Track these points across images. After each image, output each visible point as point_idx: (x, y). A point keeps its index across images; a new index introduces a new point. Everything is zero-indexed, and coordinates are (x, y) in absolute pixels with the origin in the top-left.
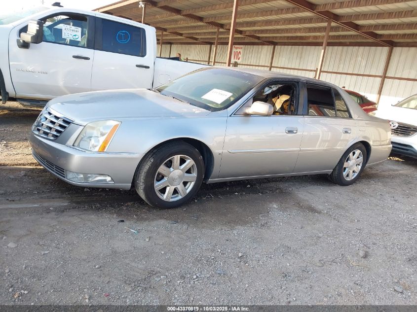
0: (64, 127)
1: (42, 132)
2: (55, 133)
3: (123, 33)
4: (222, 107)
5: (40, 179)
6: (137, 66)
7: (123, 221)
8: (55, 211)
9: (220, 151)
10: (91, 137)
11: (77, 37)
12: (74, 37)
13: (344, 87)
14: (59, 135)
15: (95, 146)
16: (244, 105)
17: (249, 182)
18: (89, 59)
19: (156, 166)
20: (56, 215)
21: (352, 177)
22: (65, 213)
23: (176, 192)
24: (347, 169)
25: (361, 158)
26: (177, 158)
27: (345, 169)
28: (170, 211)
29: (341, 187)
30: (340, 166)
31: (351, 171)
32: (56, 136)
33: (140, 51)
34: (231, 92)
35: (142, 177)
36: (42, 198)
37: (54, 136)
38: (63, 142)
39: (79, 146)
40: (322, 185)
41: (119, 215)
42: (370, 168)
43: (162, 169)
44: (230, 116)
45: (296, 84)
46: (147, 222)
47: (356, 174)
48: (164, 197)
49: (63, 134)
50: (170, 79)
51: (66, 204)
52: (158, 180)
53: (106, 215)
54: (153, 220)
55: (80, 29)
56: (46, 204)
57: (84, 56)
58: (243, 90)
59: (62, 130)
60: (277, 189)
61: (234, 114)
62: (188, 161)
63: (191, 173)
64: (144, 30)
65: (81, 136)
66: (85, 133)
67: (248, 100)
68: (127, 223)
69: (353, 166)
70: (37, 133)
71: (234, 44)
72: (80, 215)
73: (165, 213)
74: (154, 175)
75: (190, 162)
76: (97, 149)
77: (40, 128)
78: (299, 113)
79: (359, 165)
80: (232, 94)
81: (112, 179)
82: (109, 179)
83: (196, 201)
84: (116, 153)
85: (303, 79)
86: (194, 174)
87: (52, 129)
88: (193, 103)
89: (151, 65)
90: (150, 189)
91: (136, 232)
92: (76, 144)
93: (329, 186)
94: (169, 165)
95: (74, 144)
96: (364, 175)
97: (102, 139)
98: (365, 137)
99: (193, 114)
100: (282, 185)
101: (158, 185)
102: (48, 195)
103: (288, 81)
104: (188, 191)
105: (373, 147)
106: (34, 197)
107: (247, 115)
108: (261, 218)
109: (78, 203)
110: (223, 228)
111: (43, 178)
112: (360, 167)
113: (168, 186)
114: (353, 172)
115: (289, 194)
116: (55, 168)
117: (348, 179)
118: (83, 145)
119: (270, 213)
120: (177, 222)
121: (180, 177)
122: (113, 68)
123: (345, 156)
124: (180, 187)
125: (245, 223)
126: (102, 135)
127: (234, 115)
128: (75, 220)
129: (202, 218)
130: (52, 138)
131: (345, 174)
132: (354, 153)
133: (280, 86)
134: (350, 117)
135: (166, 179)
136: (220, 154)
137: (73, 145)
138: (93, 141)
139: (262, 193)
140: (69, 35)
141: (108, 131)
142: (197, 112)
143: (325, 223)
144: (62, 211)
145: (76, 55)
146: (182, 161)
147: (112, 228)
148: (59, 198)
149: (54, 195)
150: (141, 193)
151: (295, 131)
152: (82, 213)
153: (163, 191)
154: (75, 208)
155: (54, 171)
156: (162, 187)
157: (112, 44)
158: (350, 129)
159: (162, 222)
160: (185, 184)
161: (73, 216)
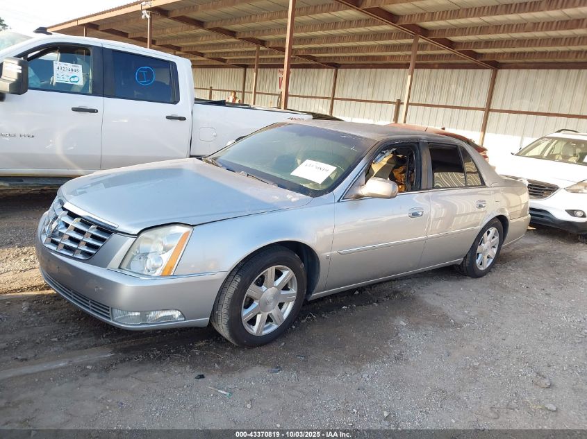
0: (102, 240)
1: (61, 246)
2: (85, 249)
3: (145, 70)
4: (324, 187)
5: (55, 314)
6: (169, 118)
7: (202, 377)
8: (95, 371)
9: (328, 254)
10: (148, 253)
11: (76, 79)
12: (72, 79)
14: (94, 252)
15: (155, 268)
16: (355, 184)
17: (361, 289)
18: (97, 111)
19: (243, 287)
20: (99, 378)
21: (487, 264)
22: (112, 372)
23: (269, 319)
24: (480, 255)
25: (497, 238)
26: (271, 271)
27: (478, 254)
28: (263, 349)
29: (475, 279)
30: (473, 252)
31: (486, 257)
32: (90, 254)
33: (169, 93)
34: (332, 164)
35: (225, 306)
36: (68, 349)
37: (84, 253)
38: (103, 264)
39: (129, 267)
40: (448, 280)
41: (194, 366)
42: (507, 247)
43: (252, 290)
44: (339, 201)
45: (416, 145)
46: (236, 375)
47: (491, 260)
48: (254, 330)
49: (101, 250)
50: (215, 134)
51: (107, 355)
52: (246, 307)
53: (176, 369)
54: (246, 368)
55: (80, 67)
56: (78, 360)
57: (89, 107)
58: (351, 160)
59: (100, 245)
60: (395, 293)
61: (343, 197)
62: (285, 273)
63: (288, 290)
64: (174, 64)
65: (132, 253)
66: (138, 248)
67: (359, 176)
68: (209, 379)
69: (488, 250)
70: (53, 248)
72: (136, 373)
73: (259, 353)
74: (242, 300)
75: (287, 273)
76: (158, 272)
77: (59, 240)
78: (422, 188)
79: (494, 247)
80: (335, 168)
81: (182, 315)
82: (177, 314)
83: (294, 327)
84: (188, 276)
85: (423, 137)
86: (293, 291)
87: (82, 243)
88: (283, 184)
89: (187, 115)
90: (235, 322)
91: (228, 394)
92: (124, 266)
93: (458, 279)
94: (260, 283)
95: (121, 264)
96: (501, 259)
97: (166, 257)
98: (502, 210)
100: (398, 286)
101: (246, 314)
102: (77, 342)
103: (406, 143)
104: (285, 316)
105: (511, 221)
106: (56, 349)
107: (359, 197)
108: (391, 346)
109: (126, 351)
110: (347, 369)
111: (59, 312)
112: (495, 251)
113: (259, 313)
114: (488, 257)
115: (414, 299)
116: (91, 304)
117: (482, 269)
118: (136, 266)
119: (400, 335)
120: (279, 368)
121: (276, 296)
123: (479, 239)
124: (274, 312)
125: (372, 358)
126: (166, 249)
127: (343, 199)
128: (133, 384)
129: (312, 357)
130: (81, 257)
131: (478, 261)
132: (489, 233)
133: (394, 149)
134: (483, 184)
135: (256, 304)
136: (327, 258)
137: (119, 268)
138: (151, 262)
139: (377, 302)
140: (64, 76)
141: (175, 243)
142: (293, 200)
143: (475, 343)
144: (105, 368)
145: (77, 106)
146: (278, 274)
147: (191, 390)
148: (96, 346)
149: (85, 341)
150: (223, 329)
151: (420, 214)
152: (136, 369)
153: (252, 322)
154: (124, 360)
155: (89, 308)
156: (251, 316)
157: (123, 84)
158: (484, 201)
159: (257, 371)
160: (281, 305)
161: (127, 376)
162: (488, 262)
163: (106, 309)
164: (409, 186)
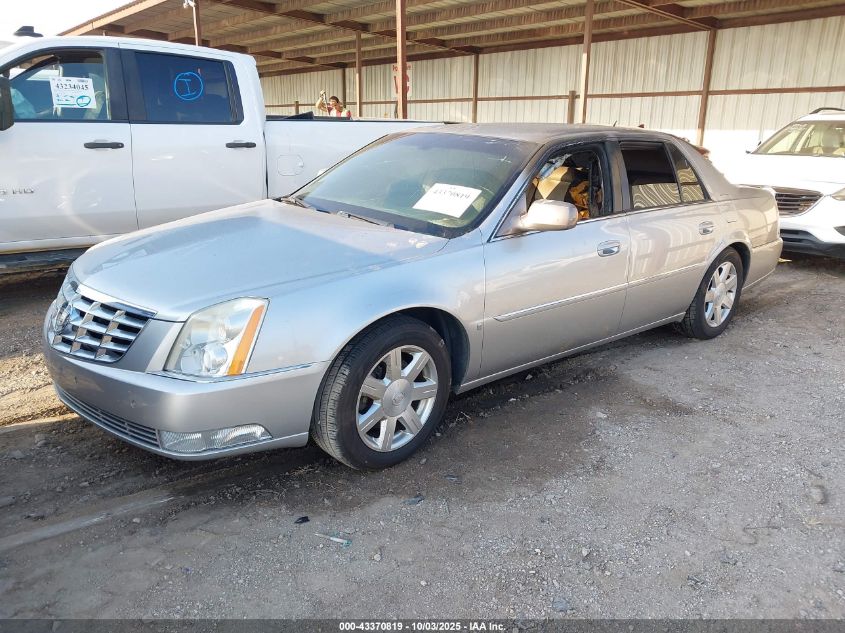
0: (135, 331)
1: (76, 346)
2: (112, 346)
3: (187, 77)
4: (466, 223)
5: (84, 446)
6: (230, 146)
7: (305, 519)
8: (146, 525)
9: (479, 322)
10: (204, 344)
11: (86, 100)
12: (80, 101)
13: (642, 126)
14: (125, 350)
15: (217, 366)
16: (511, 213)
17: (535, 371)
18: (123, 146)
19: (355, 382)
20: (151, 535)
21: (721, 318)
22: (171, 525)
23: (400, 426)
24: (711, 306)
25: (734, 277)
26: (395, 355)
27: (707, 304)
28: (396, 471)
29: (705, 342)
30: (699, 302)
31: (719, 308)
32: (119, 354)
33: (228, 111)
34: (475, 187)
35: (330, 412)
36: (104, 496)
37: (109, 352)
38: (140, 366)
39: (178, 367)
40: (665, 346)
41: (292, 506)
42: (750, 290)
43: (369, 386)
44: (488, 241)
45: (601, 147)
46: (357, 514)
47: (728, 311)
48: (378, 444)
49: (134, 347)
50: (300, 164)
51: (160, 499)
52: (363, 411)
53: (265, 512)
54: (370, 501)
55: (89, 82)
56: (119, 511)
57: (110, 140)
58: (502, 178)
59: (131, 337)
60: (586, 373)
61: (496, 235)
62: (417, 357)
63: (425, 381)
64: (229, 65)
65: (180, 346)
66: (189, 338)
67: (516, 200)
68: (316, 522)
69: (721, 297)
70: (65, 349)
71: (408, 58)
72: (206, 523)
73: (385, 477)
74: (354, 402)
75: (420, 357)
76: (223, 371)
77: (72, 337)
78: (615, 210)
79: (730, 291)
80: (480, 192)
81: (267, 431)
82: (258, 431)
83: (438, 434)
84: (268, 372)
85: (610, 134)
86: (432, 382)
87: (105, 338)
88: (401, 224)
89: (258, 140)
90: (348, 435)
91: (346, 541)
92: (171, 366)
93: (680, 344)
94: (381, 373)
95: (165, 366)
96: (741, 309)
97: (232, 347)
98: (738, 234)
99: (413, 251)
100: (590, 362)
101: (363, 421)
102: (117, 485)
103: (585, 144)
104: (424, 419)
105: (753, 251)
106: (86, 498)
107: (520, 233)
108: (586, 450)
109: (190, 492)
110: (522, 490)
111: (90, 444)
112: (732, 296)
113: (384, 419)
114: (722, 307)
115: (615, 377)
116: (128, 428)
117: (714, 325)
118: (189, 364)
119: (598, 433)
120: (419, 497)
121: (406, 393)
122: (170, 157)
123: (707, 281)
124: (406, 415)
125: (559, 470)
126: (231, 336)
127: (496, 237)
128: (202, 539)
129: (468, 475)
130: (106, 358)
131: (708, 315)
132: (721, 270)
133: (568, 156)
134: (707, 197)
135: (377, 405)
136: (479, 328)
137: (164, 370)
138: (210, 355)
139: (561, 388)
140: (69, 98)
141: (243, 325)
142: (419, 245)
143: (711, 435)
144: (159, 520)
145: (91, 140)
146: (407, 358)
147: (289, 541)
148: (145, 488)
149: (129, 482)
150: (331, 447)
151: (615, 249)
152: (208, 517)
153: (375, 432)
154: (189, 506)
155: (127, 434)
156: (371, 423)
157: (159, 103)
158: (711, 223)
159: (389, 503)
160: (415, 405)
161: (192, 529)
162: (723, 314)
163: (150, 432)
164: (595, 210)
